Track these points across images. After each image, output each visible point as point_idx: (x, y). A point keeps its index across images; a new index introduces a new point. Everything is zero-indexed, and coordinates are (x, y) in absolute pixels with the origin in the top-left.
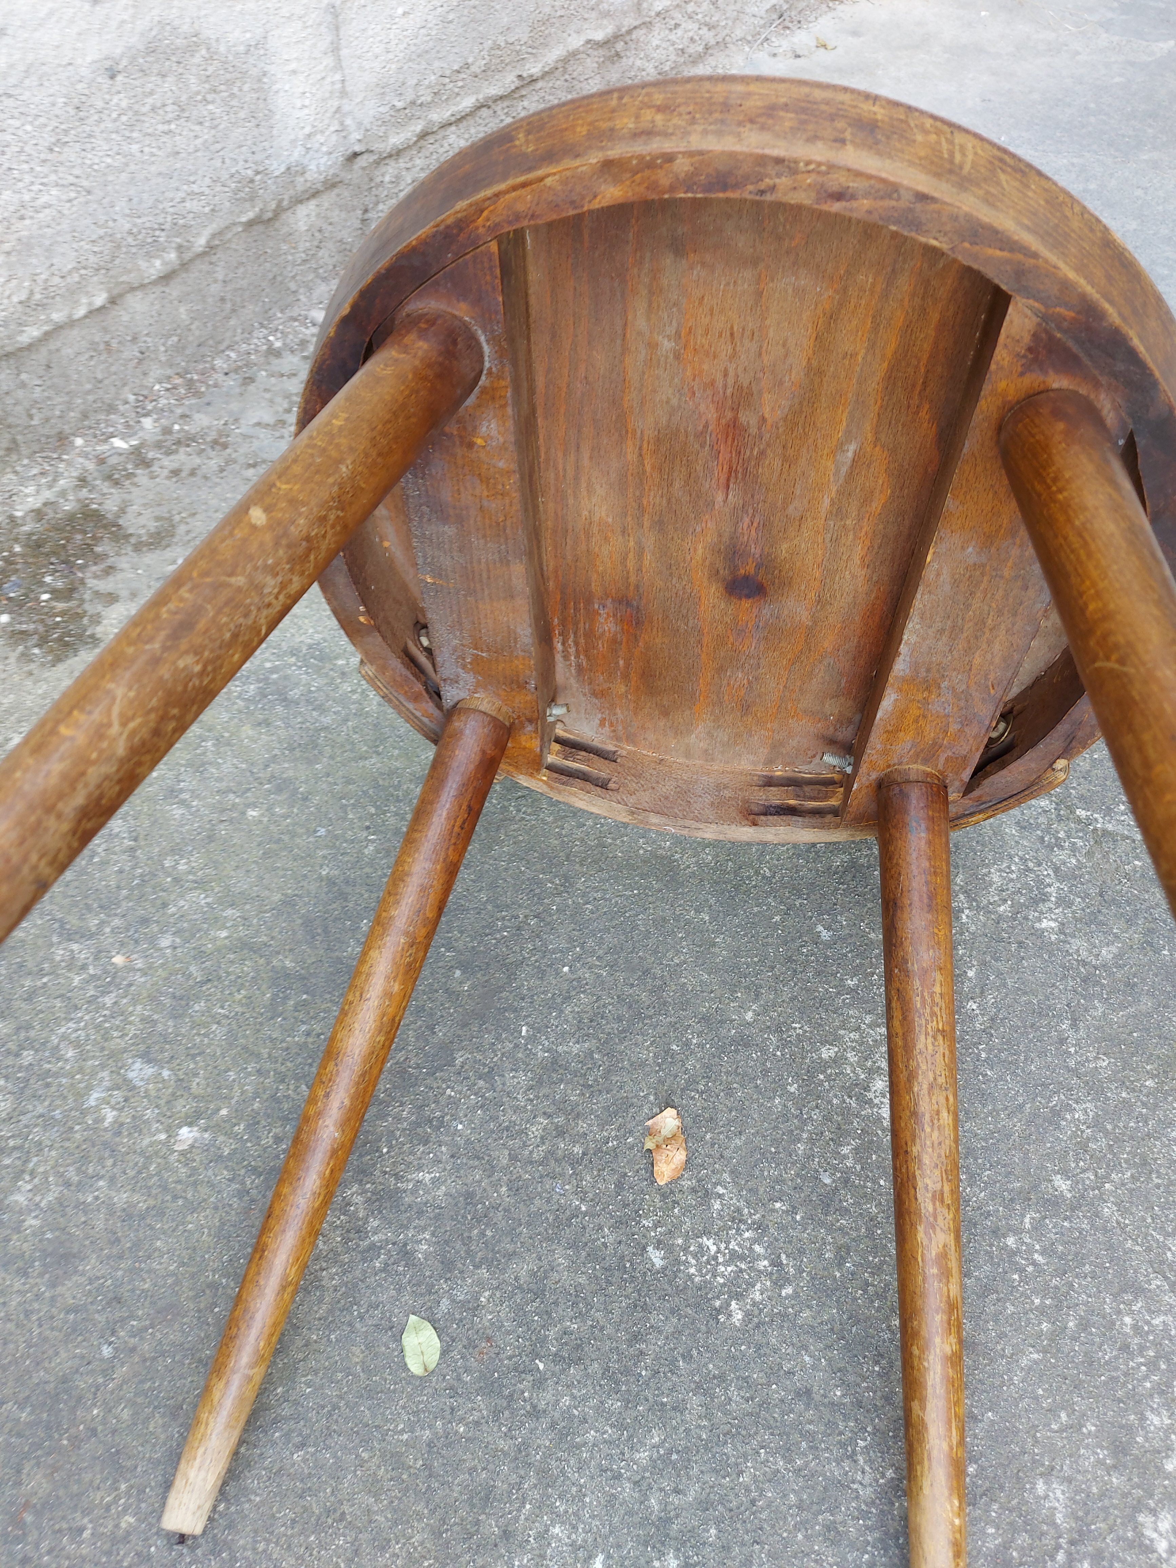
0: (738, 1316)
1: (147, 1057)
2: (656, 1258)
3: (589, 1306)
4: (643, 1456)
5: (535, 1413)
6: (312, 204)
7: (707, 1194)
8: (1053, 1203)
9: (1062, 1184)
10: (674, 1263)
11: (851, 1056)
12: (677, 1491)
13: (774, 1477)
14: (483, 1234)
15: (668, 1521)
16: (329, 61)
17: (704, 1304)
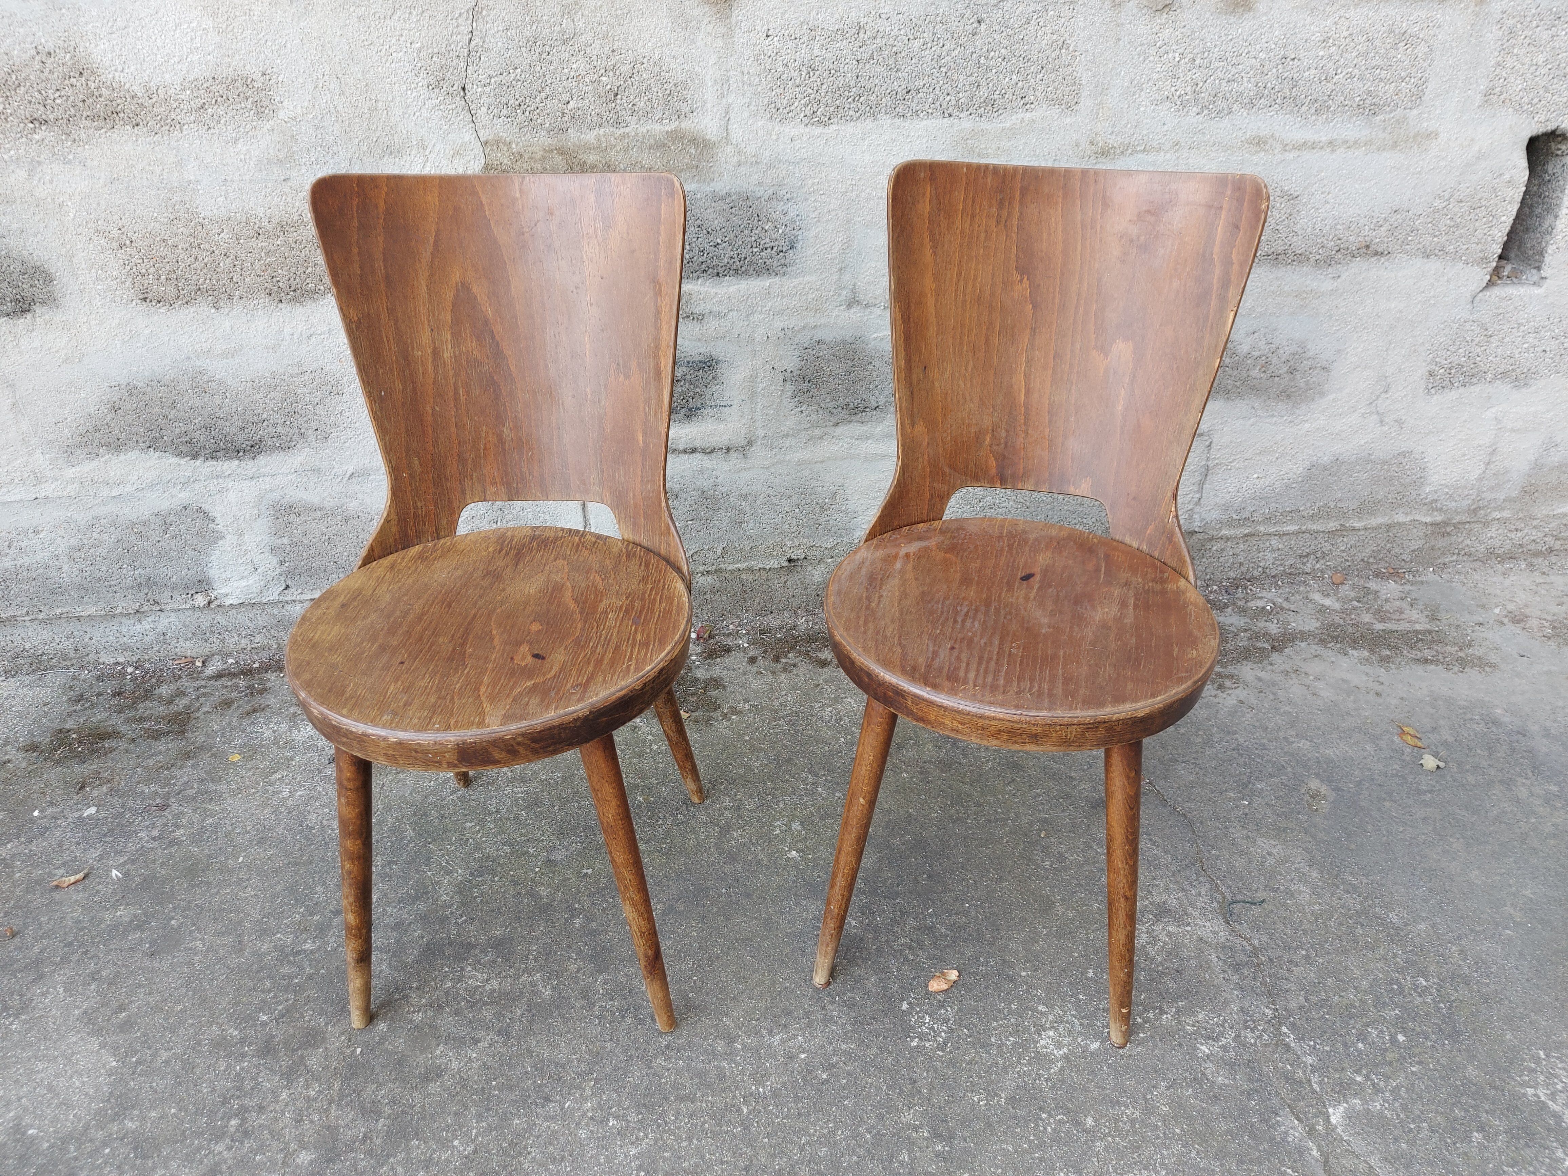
0: (914, 1043)
1: (802, 825)
2: (905, 1006)
3: (868, 998)
4: (844, 1046)
5: (823, 1008)
7: (943, 1006)
8: (1078, 1123)
9: (1090, 1121)
10: (909, 1013)
11: (1051, 1017)
12: (845, 1063)
13: (878, 1089)
14: (855, 952)
15: (835, 1067)
16: (1196, 488)
17: (907, 1031)
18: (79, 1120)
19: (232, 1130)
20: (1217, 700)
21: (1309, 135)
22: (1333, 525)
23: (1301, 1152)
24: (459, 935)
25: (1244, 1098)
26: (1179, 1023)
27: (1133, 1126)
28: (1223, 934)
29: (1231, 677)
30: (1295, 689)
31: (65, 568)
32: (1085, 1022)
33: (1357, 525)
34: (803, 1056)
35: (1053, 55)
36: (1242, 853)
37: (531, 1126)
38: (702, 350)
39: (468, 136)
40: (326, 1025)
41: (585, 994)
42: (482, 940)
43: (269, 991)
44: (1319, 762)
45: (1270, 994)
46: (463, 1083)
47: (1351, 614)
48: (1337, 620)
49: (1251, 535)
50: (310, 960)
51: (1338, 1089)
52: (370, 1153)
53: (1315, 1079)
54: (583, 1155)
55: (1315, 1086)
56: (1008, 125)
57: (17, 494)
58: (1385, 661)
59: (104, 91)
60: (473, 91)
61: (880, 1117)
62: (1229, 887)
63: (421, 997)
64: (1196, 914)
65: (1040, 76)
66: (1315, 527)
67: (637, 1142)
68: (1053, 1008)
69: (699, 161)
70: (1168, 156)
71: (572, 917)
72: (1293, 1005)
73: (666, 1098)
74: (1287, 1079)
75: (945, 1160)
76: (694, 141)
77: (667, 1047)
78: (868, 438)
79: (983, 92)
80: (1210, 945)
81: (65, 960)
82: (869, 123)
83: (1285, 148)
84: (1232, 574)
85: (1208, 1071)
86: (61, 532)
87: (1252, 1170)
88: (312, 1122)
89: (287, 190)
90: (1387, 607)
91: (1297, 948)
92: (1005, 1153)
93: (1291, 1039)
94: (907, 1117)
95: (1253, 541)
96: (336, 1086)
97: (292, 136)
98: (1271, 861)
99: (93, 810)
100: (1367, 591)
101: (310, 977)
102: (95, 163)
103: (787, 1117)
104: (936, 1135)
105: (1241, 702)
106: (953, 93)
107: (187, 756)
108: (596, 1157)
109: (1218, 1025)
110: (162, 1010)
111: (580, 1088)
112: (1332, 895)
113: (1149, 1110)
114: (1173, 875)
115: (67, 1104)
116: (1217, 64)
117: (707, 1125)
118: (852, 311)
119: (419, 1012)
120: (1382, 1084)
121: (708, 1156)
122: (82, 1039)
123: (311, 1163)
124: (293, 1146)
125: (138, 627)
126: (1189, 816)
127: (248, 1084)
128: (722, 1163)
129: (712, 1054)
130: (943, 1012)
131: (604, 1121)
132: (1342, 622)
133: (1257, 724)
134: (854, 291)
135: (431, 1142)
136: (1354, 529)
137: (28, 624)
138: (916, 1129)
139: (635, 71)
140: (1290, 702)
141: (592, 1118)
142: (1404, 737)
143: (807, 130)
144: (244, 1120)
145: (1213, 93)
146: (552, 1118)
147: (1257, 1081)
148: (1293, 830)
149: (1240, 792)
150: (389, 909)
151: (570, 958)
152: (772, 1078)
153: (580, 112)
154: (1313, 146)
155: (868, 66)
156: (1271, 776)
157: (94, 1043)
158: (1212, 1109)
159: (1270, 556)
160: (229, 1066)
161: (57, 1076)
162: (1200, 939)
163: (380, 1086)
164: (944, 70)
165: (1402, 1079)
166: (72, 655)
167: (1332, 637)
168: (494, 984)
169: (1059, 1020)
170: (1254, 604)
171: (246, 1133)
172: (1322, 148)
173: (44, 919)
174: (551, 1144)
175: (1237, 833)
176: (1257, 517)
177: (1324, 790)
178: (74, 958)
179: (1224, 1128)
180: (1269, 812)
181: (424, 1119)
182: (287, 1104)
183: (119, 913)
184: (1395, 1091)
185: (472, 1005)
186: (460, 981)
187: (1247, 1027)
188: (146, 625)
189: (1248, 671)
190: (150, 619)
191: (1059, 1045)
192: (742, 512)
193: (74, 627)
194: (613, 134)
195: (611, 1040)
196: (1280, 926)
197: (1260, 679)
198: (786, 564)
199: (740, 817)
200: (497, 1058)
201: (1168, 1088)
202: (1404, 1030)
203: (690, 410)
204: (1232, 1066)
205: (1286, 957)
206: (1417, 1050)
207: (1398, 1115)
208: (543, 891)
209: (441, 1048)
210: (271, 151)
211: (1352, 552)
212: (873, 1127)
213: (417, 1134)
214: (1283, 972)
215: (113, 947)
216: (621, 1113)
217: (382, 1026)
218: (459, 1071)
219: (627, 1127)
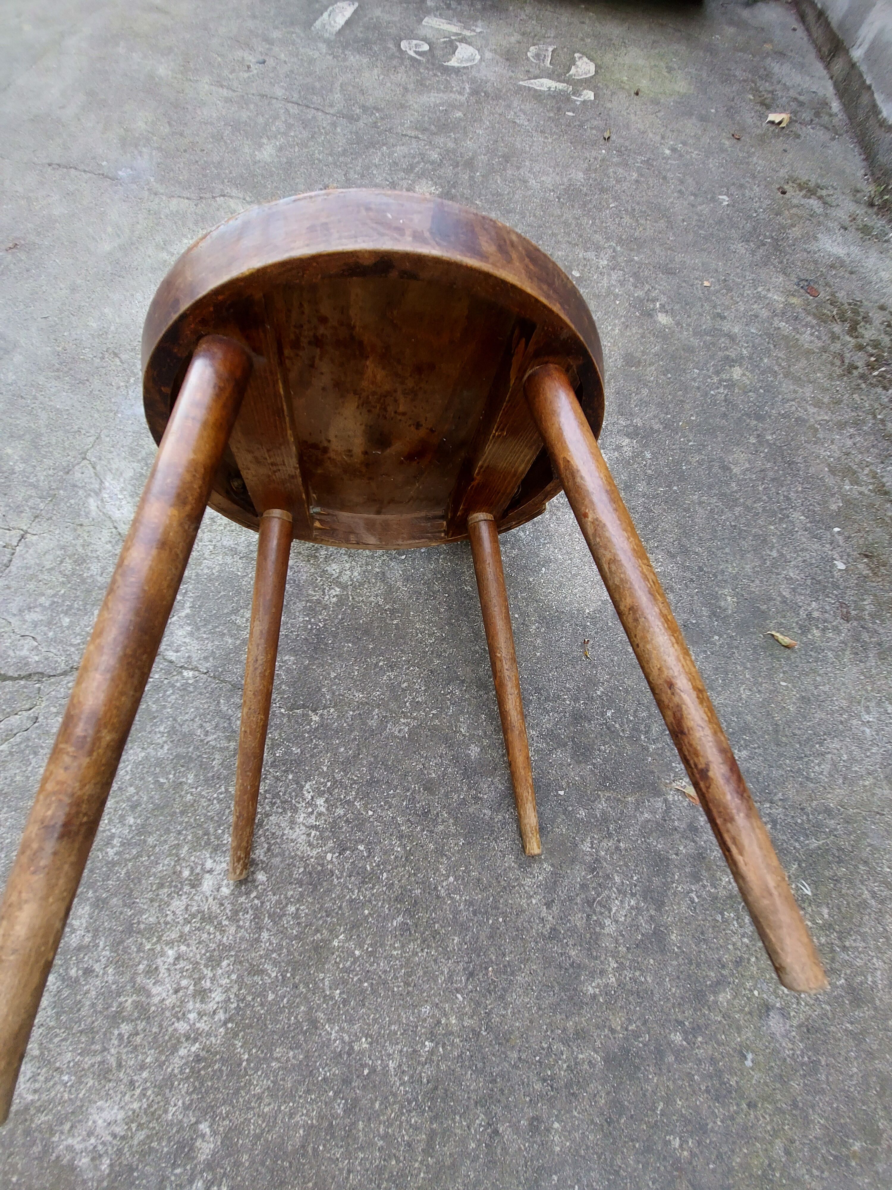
18: (546, 596)
24: (675, 894)
37: (448, 955)
40: (593, 765)
41: (581, 1035)
42: (667, 919)
43: (635, 716)
46: (508, 888)
50: (663, 748)
52: (463, 803)
54: (404, 1007)
63: (607, 851)
67: (400, 1071)
71: (685, 1033)
73: (436, 1118)
77: (496, 1132)
81: (686, 568)
99: (841, 567)
108: (399, 1021)
111: (475, 1013)
117: (394, 1162)
119: (592, 848)
121: (361, 1155)
123: (468, 755)
127: (549, 705)
128: (349, 1172)
131: (432, 1036)
135: (458, 856)
141: (439, 1022)
146: (451, 977)
151: (630, 1021)
160: (569, 690)
168: (610, 928)
174: (425, 974)
186: (619, 891)
195: (520, 1058)
200: (526, 925)
208: (724, 997)
209: (549, 868)
213: (469, 843)
215: (696, 598)
216: (435, 1058)
217: (582, 813)
218: (521, 885)
219: (419, 1063)
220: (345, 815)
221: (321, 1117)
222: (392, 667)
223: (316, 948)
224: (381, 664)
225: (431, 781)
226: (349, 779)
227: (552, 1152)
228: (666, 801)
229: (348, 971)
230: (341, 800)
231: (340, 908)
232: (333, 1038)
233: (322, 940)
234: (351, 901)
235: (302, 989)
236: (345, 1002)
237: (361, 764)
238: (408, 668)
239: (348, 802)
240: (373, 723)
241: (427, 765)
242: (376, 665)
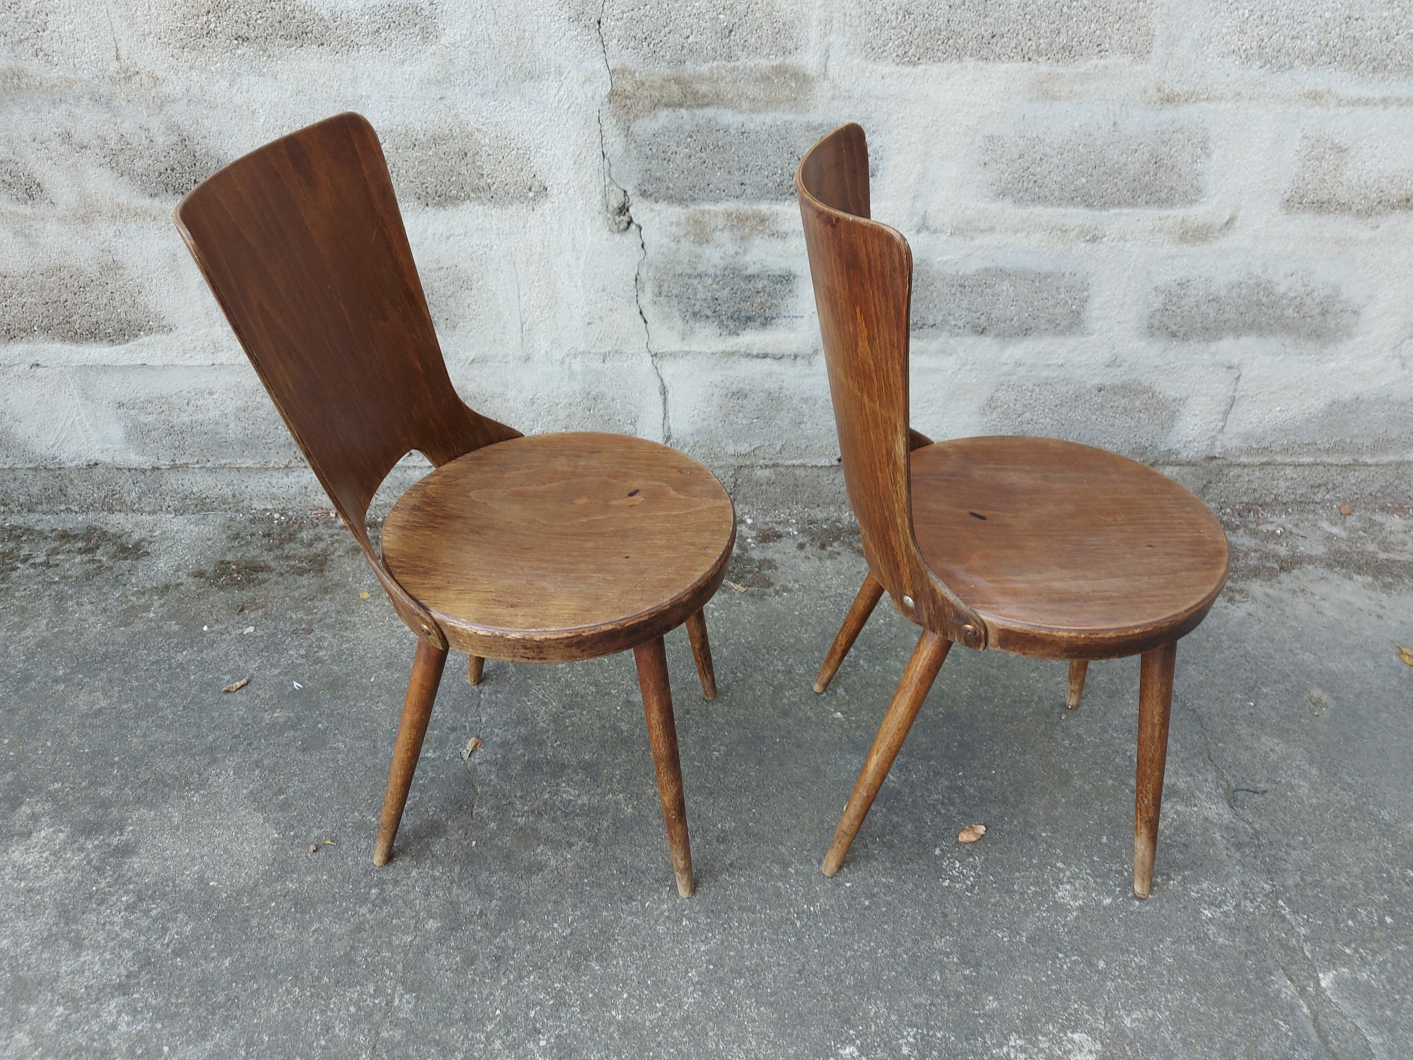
0: (946, 883)
1: (846, 691)
2: (937, 852)
3: (905, 842)
4: (884, 880)
5: (866, 846)
6: (1177, 468)
7: (971, 855)
8: (1091, 965)
9: (1101, 964)
10: (942, 857)
11: (1068, 873)
12: (884, 894)
13: (914, 918)
14: (894, 803)
15: (876, 896)
16: (1220, 417)
17: (939, 873)
18: (250, 878)
19: (374, 897)
20: (1227, 611)
21: (1365, 92)
22: (1346, 459)
23: (1293, 1008)
24: (554, 756)
25: (1242, 957)
26: (1185, 889)
27: (1140, 972)
28: (1227, 816)
29: (1241, 591)
30: (1301, 606)
31: (232, 425)
32: (1099, 880)
33: (1369, 460)
34: (848, 885)
35: (1131, 7)
36: (1247, 748)
37: (617, 919)
38: (782, 266)
39: (599, 65)
40: (447, 820)
42: (574, 761)
44: (1321, 673)
45: (1269, 872)
46: (560, 878)
47: (1356, 542)
48: (1344, 547)
49: (1268, 464)
50: (432, 766)
51: (1328, 958)
52: (485, 926)
53: (1307, 948)
54: (661, 947)
55: (1307, 953)
56: (1082, 70)
57: (199, 359)
58: (1387, 587)
59: (298, 14)
60: (608, 24)
61: (916, 942)
62: (1234, 776)
63: (524, 805)
64: (1203, 797)
65: (1117, 26)
66: (1329, 460)
67: (706, 941)
68: (1070, 866)
69: (798, 94)
70: (1229, 105)
72: (1290, 882)
73: (731, 908)
74: (1282, 946)
75: (972, 983)
76: (795, 75)
77: (731, 865)
78: (922, 353)
79: (1063, 39)
80: (1215, 825)
81: (233, 749)
82: (955, 65)
83: (1340, 103)
84: (1245, 499)
85: (1210, 932)
86: (231, 395)
87: (1247, 1019)
88: (437, 896)
89: (442, 107)
90: (1392, 538)
91: (1296, 834)
92: (1026, 982)
93: (1286, 912)
94: (939, 944)
95: (1269, 469)
96: (457, 870)
97: (450, 60)
98: (1273, 757)
99: (251, 629)
100: (1373, 523)
101: (433, 780)
102: (285, 76)
103: (834, 933)
104: (964, 962)
105: (1250, 615)
106: (1034, 39)
107: (326, 591)
108: (672, 949)
109: (1220, 893)
110: (313, 796)
111: (657, 891)
112: (1330, 791)
113: (1155, 959)
114: (1182, 761)
115: (239, 864)
116: (1284, 22)
117: (765, 933)
118: (921, 235)
119: (522, 816)
120: (1370, 958)
121: (766, 958)
122: (250, 813)
124: (422, 914)
125: (286, 479)
126: (1198, 711)
128: (779, 965)
129: (769, 876)
130: (971, 859)
131: (678, 921)
132: (1348, 549)
133: (1264, 635)
134: (924, 218)
135: (535, 923)
136: (1366, 465)
137: (197, 471)
138: (947, 955)
139: (750, 10)
140: (1296, 618)
141: (668, 917)
142: (1402, 657)
143: (898, 68)
144: (382, 890)
145: (1278, 48)
146: (634, 914)
147: (1255, 944)
148: (1295, 732)
149: (1246, 694)
150: (496, 730)
151: (647, 784)
152: (821, 900)
153: (697, 46)
154: (1366, 102)
155: (959, 11)
156: (1276, 682)
157: (259, 818)
158: (1213, 964)
159: (1283, 484)
161: (231, 841)
162: (1206, 819)
163: (492, 873)
164: (1028, 17)
165: (1388, 955)
166: (230, 500)
167: (1338, 562)
168: (585, 799)
169: (1075, 876)
170: (1265, 528)
171: (384, 901)
172: (1375, 104)
173: (216, 714)
174: (634, 935)
175: (1243, 730)
176: (1276, 447)
177: (1325, 698)
178: (241, 748)
179: (1223, 981)
180: (1273, 714)
181: (529, 903)
182: (416, 881)
183: (276, 715)
184: (1382, 965)
185: (566, 815)
186: (556, 794)
187: (1247, 898)
188: (292, 478)
189: (1257, 587)
190: (295, 474)
191: (1075, 898)
192: (802, 414)
193: (234, 476)
194: (724, 67)
196: (1280, 814)
197: (1268, 595)
198: (836, 463)
199: (791, 680)
200: (588, 860)
201: (1173, 943)
202: (1392, 914)
203: (766, 319)
204: (1232, 930)
205: (1285, 841)
206: (1403, 932)
207: (1384, 986)
208: (624, 727)
209: (541, 847)
210: (432, 72)
211: (1362, 486)
212: (909, 949)
213: (523, 915)
214: (1281, 854)
215: (272, 741)
216: (692, 916)
217: (493, 825)
218: (557, 868)
219: (698, 927)
220: (501, 1038)
221: (749, 996)
222: (327, 1028)
223: (625, 1033)
224: (323, 1043)
225: (463, 961)
226: (463, 1044)
227: (735, 828)
228: (479, 764)
229: (640, 1000)
230: (486, 1046)
231: (589, 1021)
232: (692, 1001)
233: (619, 1030)
234: (582, 1011)
235: (659, 1039)
236: (665, 997)
237: (445, 1036)
238: (332, 1010)
239: (487, 1038)
240: (398, 1034)
241: (447, 967)
242: (324, 1048)
